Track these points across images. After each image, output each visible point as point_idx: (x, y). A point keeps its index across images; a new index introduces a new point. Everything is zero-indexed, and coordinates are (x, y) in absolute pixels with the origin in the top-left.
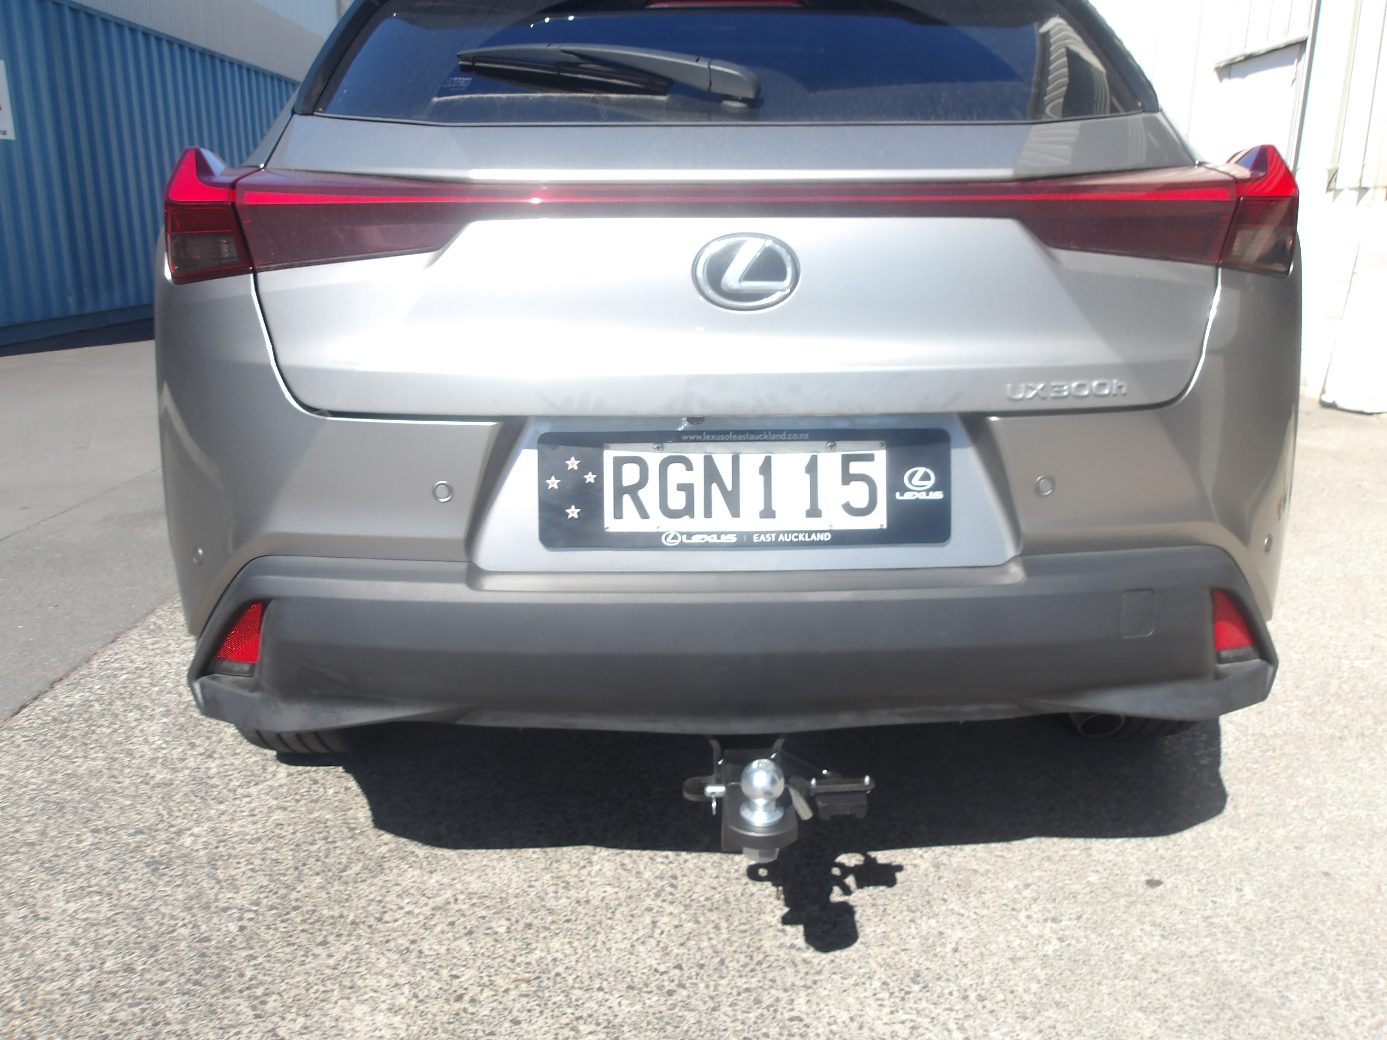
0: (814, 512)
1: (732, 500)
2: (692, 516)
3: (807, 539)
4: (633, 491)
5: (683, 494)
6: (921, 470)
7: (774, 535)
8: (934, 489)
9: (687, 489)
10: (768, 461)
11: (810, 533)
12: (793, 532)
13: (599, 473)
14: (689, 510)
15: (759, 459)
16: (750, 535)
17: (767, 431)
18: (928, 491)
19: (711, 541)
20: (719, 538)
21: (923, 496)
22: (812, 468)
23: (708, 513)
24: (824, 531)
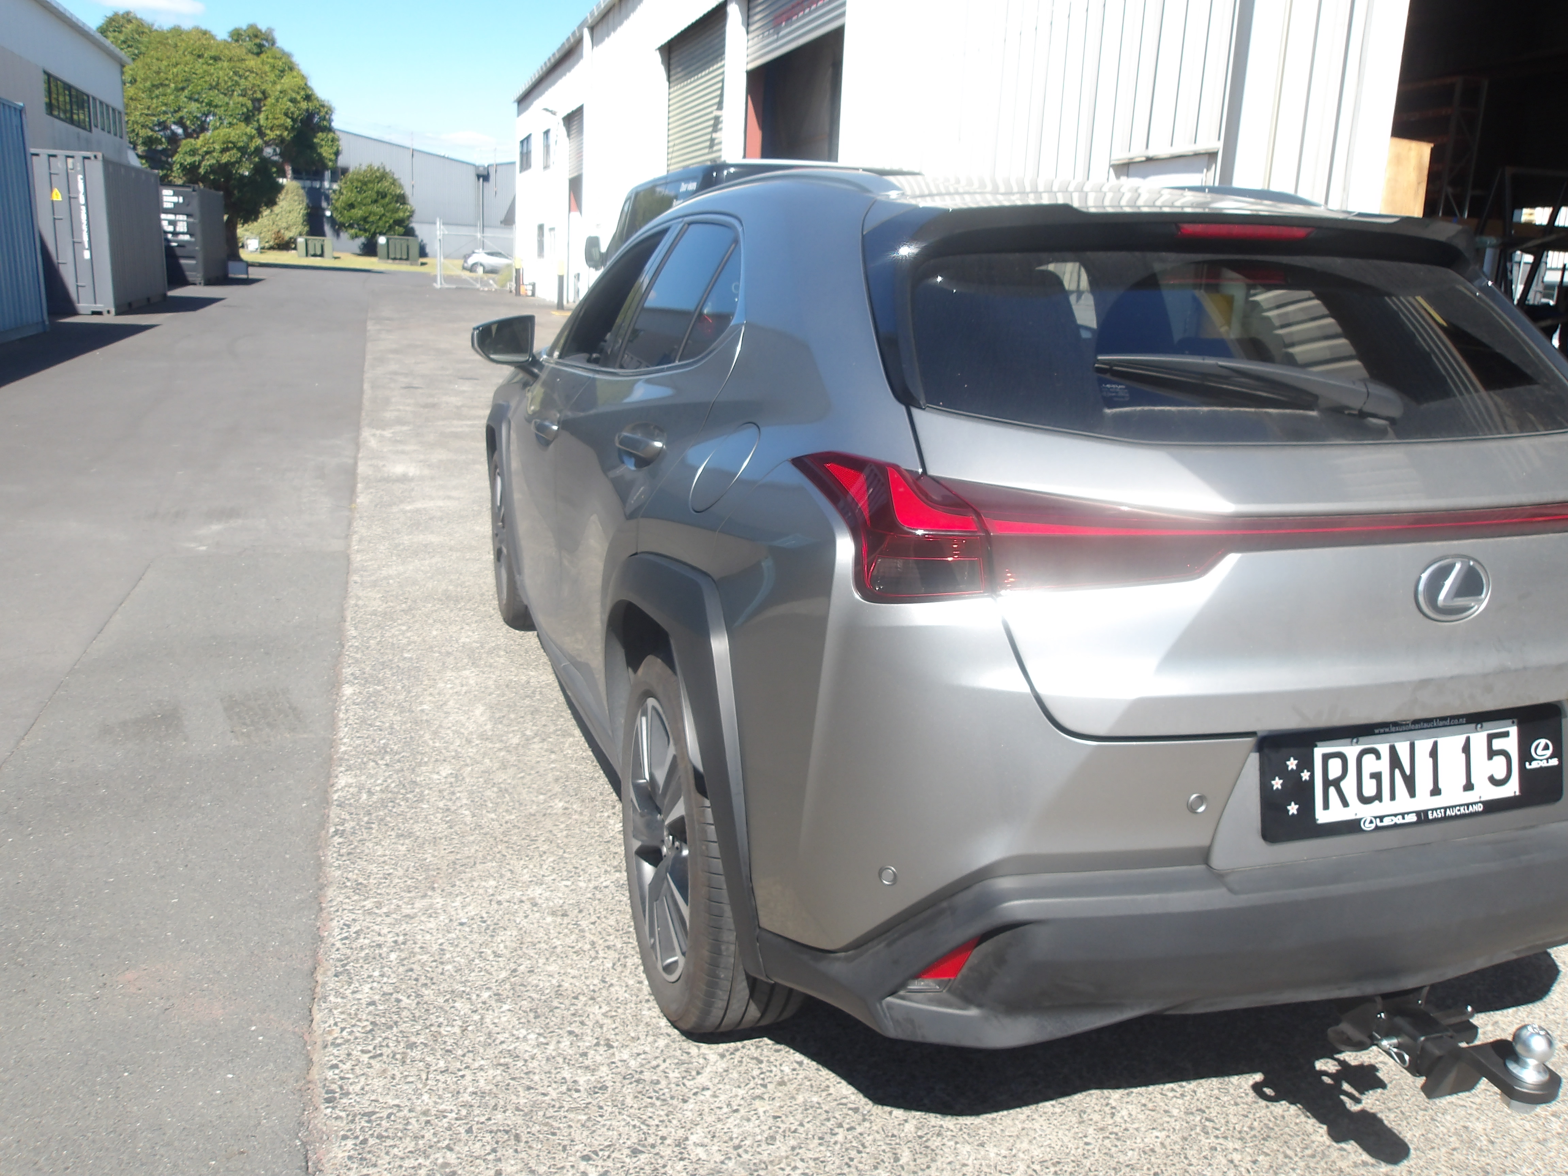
0: (1469, 786)
1: (1410, 782)
2: (1381, 800)
3: (1467, 812)
4: (1336, 783)
5: (1374, 781)
6: (1543, 742)
7: (1443, 811)
8: (1551, 757)
9: (1377, 776)
10: (1435, 744)
11: (1468, 805)
12: (1455, 806)
13: (1311, 770)
14: (1378, 797)
15: (1429, 743)
16: (1426, 812)
17: (1436, 719)
18: (1547, 759)
19: (1398, 822)
20: (1403, 818)
21: (1544, 764)
22: (1466, 749)
23: (1393, 797)
24: (1476, 803)
